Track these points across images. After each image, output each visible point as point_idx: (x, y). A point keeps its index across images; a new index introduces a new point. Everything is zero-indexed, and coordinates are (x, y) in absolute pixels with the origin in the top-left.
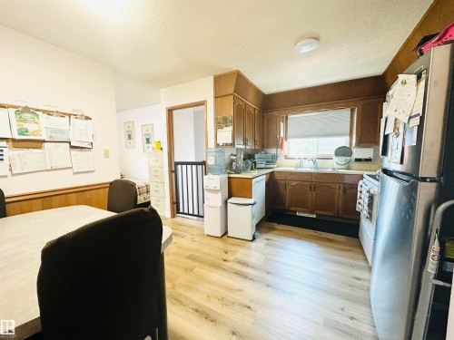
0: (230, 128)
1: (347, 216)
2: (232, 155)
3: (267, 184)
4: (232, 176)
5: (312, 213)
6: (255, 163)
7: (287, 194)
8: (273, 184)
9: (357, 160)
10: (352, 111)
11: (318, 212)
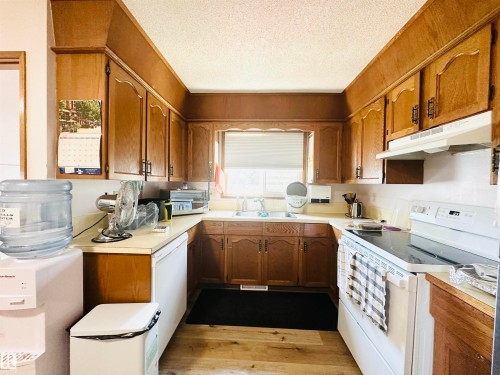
0: (96, 132)
2: (106, 196)
4: (98, 249)
5: (262, 284)
7: (226, 258)
10: (306, 135)
11: (271, 282)
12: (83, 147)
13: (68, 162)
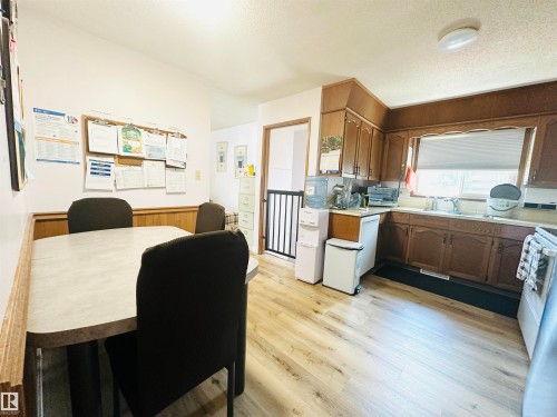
1: (500, 285)
2: (337, 186)
3: (382, 228)
4: (334, 211)
5: (443, 273)
6: (367, 198)
7: (409, 244)
8: (389, 227)
9: (527, 205)
10: (529, 132)
11: (453, 273)
12: (331, 160)
13: (324, 168)
